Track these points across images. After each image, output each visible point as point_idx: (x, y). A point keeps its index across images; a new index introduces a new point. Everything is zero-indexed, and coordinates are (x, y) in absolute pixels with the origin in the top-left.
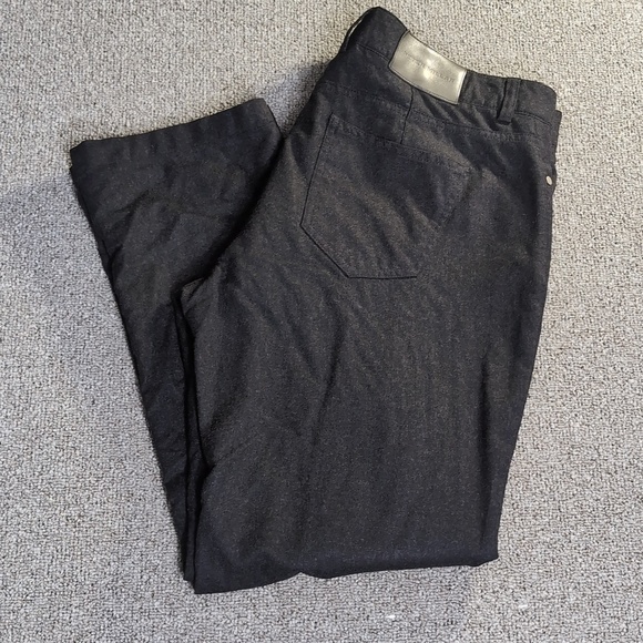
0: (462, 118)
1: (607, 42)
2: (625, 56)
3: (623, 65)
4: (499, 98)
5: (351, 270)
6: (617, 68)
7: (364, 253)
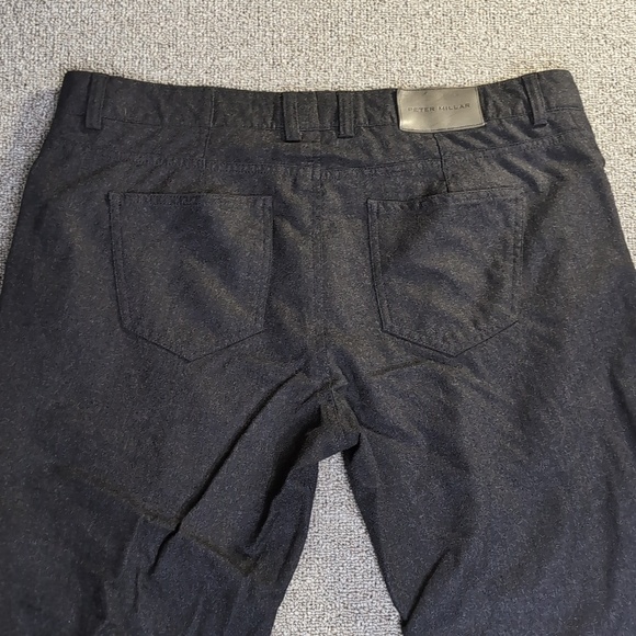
0: (496, 139)
1: (586, 15)
2: (606, 31)
3: (602, 42)
4: (524, 102)
5: (452, 348)
6: (595, 45)
7: (457, 322)
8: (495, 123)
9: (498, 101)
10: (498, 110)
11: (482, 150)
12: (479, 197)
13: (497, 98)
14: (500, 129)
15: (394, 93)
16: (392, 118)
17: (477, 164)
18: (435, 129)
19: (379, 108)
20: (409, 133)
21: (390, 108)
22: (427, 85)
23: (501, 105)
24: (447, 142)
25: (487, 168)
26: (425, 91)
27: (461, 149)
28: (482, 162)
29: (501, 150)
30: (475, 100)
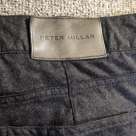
8: (116, 55)
9: (118, 35)
10: (119, 43)
11: (104, 78)
12: (102, 126)
13: (117, 31)
14: (120, 60)
15: (28, 20)
16: (24, 46)
17: (99, 91)
18: (64, 57)
19: (12, 34)
20: (40, 61)
21: (23, 35)
22: (57, 14)
23: (121, 37)
24: (74, 71)
25: (108, 95)
26: (56, 19)
27: (86, 77)
28: (103, 89)
29: (119, 79)
30: (99, 30)
